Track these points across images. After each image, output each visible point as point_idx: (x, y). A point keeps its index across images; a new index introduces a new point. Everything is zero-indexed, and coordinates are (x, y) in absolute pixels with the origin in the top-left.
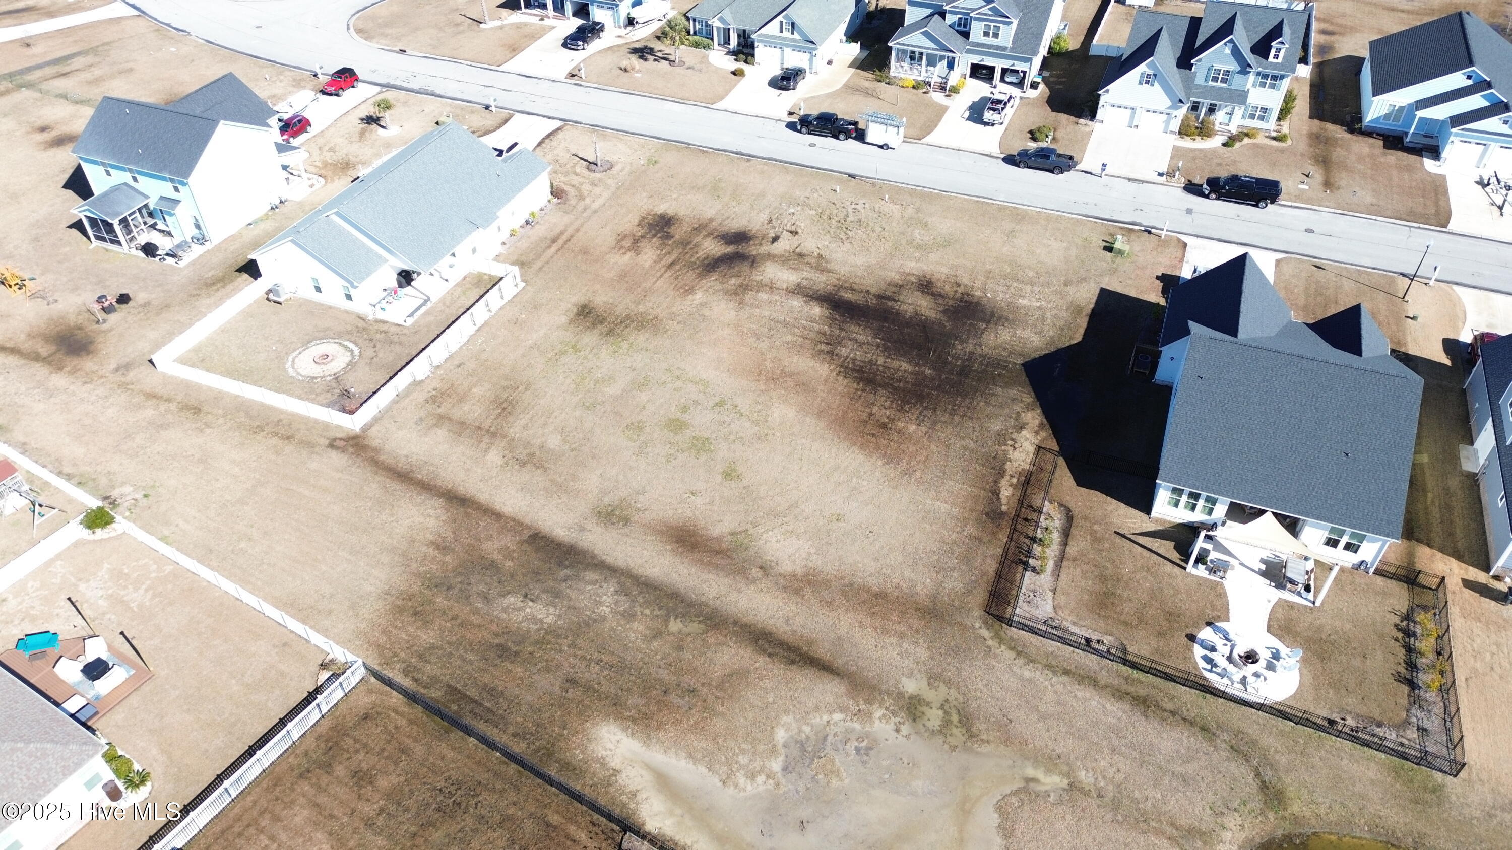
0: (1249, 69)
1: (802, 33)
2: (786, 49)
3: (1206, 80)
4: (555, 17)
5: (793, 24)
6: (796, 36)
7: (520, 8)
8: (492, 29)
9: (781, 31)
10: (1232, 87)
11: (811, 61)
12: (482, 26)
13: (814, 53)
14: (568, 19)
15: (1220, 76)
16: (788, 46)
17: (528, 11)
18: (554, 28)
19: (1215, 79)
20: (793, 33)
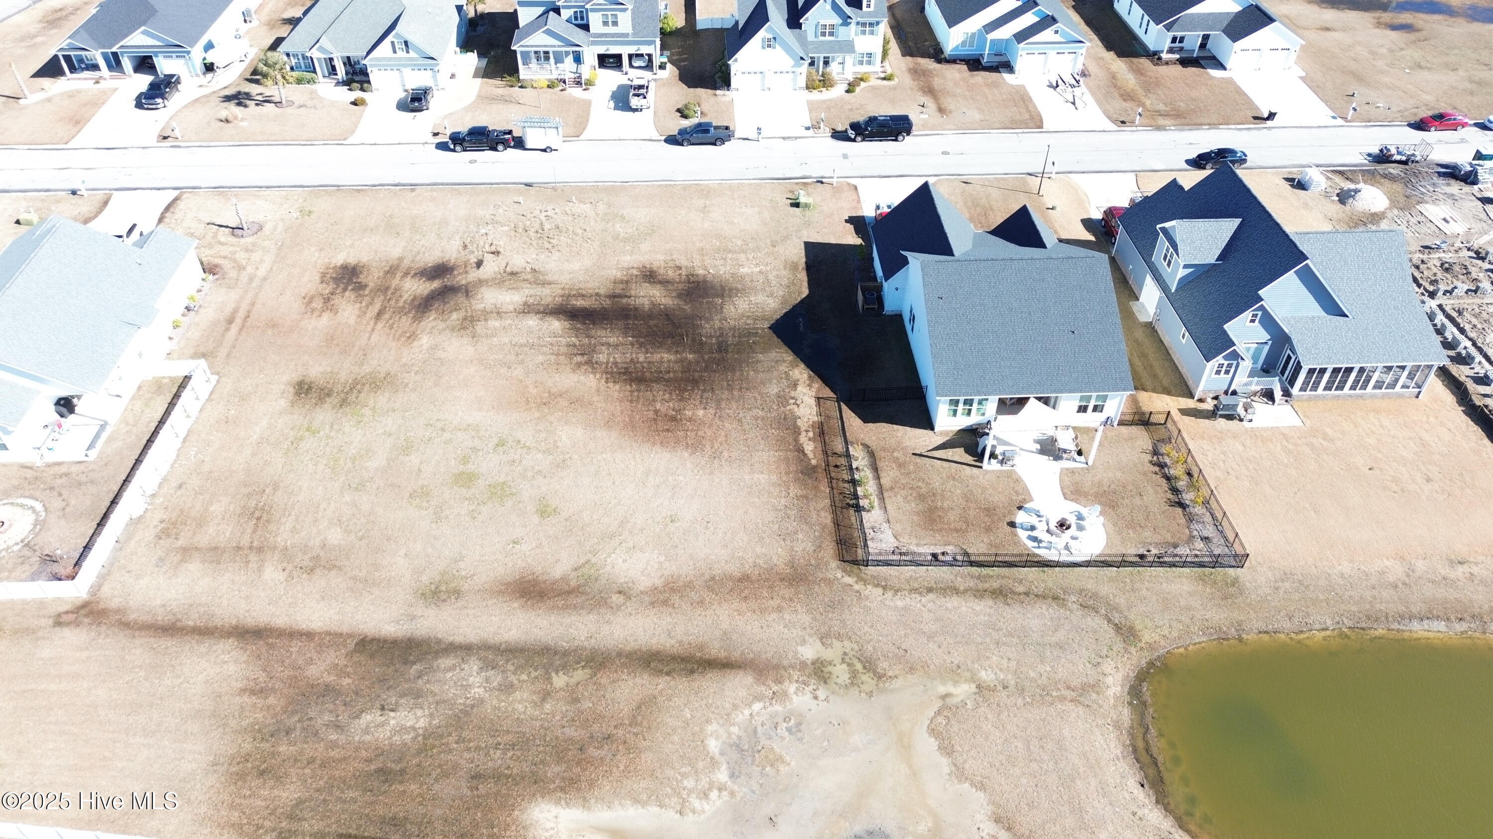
0: (849, 20)
1: (418, 50)
2: (403, 69)
3: (816, 36)
4: (112, 78)
5: (406, 43)
6: (412, 54)
7: (62, 73)
8: (37, 103)
9: (395, 52)
10: (839, 39)
11: (435, 77)
12: (21, 101)
13: (436, 69)
14: (130, 76)
15: (827, 31)
16: (405, 66)
17: (74, 76)
18: (116, 89)
19: (823, 34)
20: (408, 52)
